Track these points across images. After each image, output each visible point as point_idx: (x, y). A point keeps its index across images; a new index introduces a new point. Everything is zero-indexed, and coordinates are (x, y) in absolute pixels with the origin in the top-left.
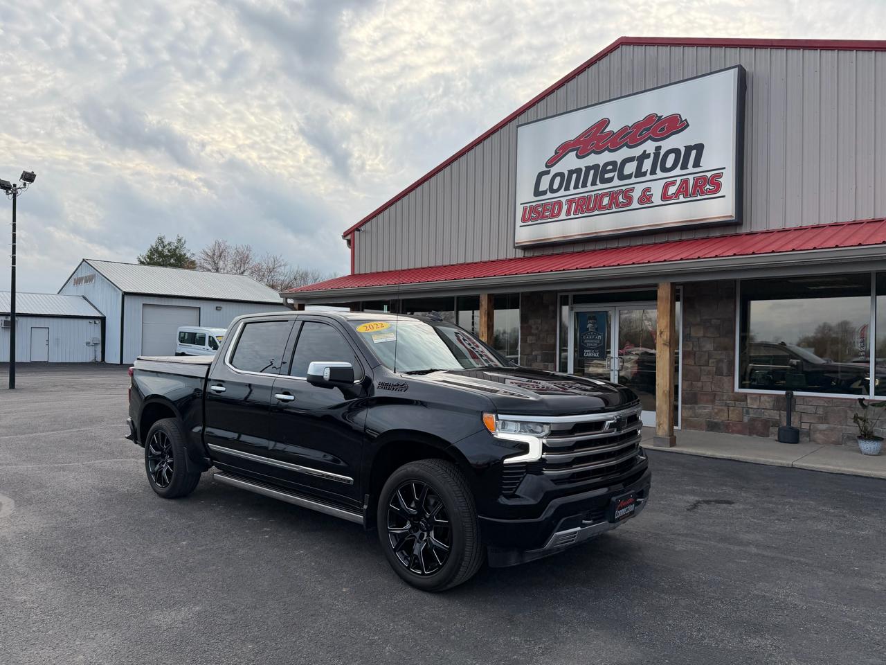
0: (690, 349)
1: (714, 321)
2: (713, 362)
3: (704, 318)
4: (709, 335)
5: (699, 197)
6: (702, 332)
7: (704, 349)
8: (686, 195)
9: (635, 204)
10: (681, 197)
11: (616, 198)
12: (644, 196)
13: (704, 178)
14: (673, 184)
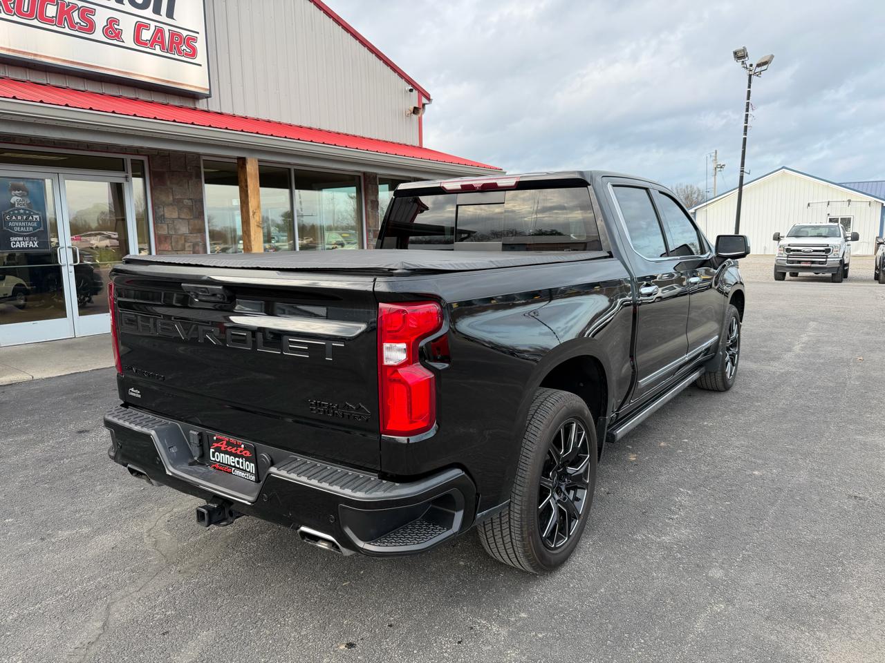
0: (165, 232)
1: (186, 201)
2: (189, 246)
3: (177, 197)
4: (183, 216)
5: (176, 56)
6: (177, 213)
7: (180, 232)
8: (163, 48)
9: (98, 34)
10: (158, 47)
11: (69, 13)
12: (111, 27)
13: (180, 36)
14: (147, 27)
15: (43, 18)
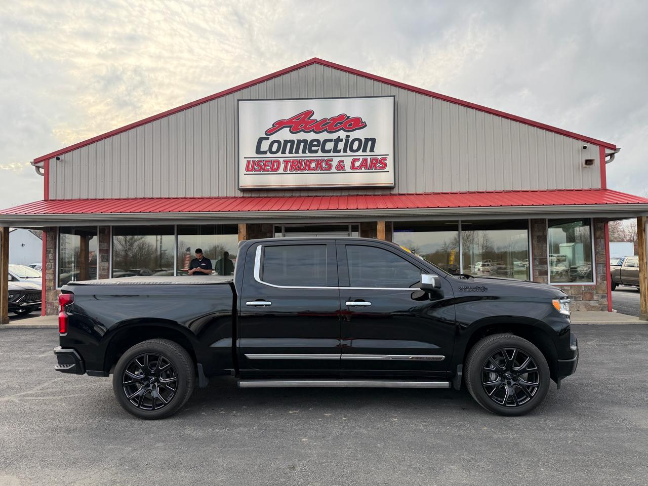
5: (374, 170)
8: (366, 168)
9: (334, 170)
10: (363, 168)
11: (321, 164)
12: (340, 165)
13: (377, 159)
14: (358, 160)
15: (310, 169)
